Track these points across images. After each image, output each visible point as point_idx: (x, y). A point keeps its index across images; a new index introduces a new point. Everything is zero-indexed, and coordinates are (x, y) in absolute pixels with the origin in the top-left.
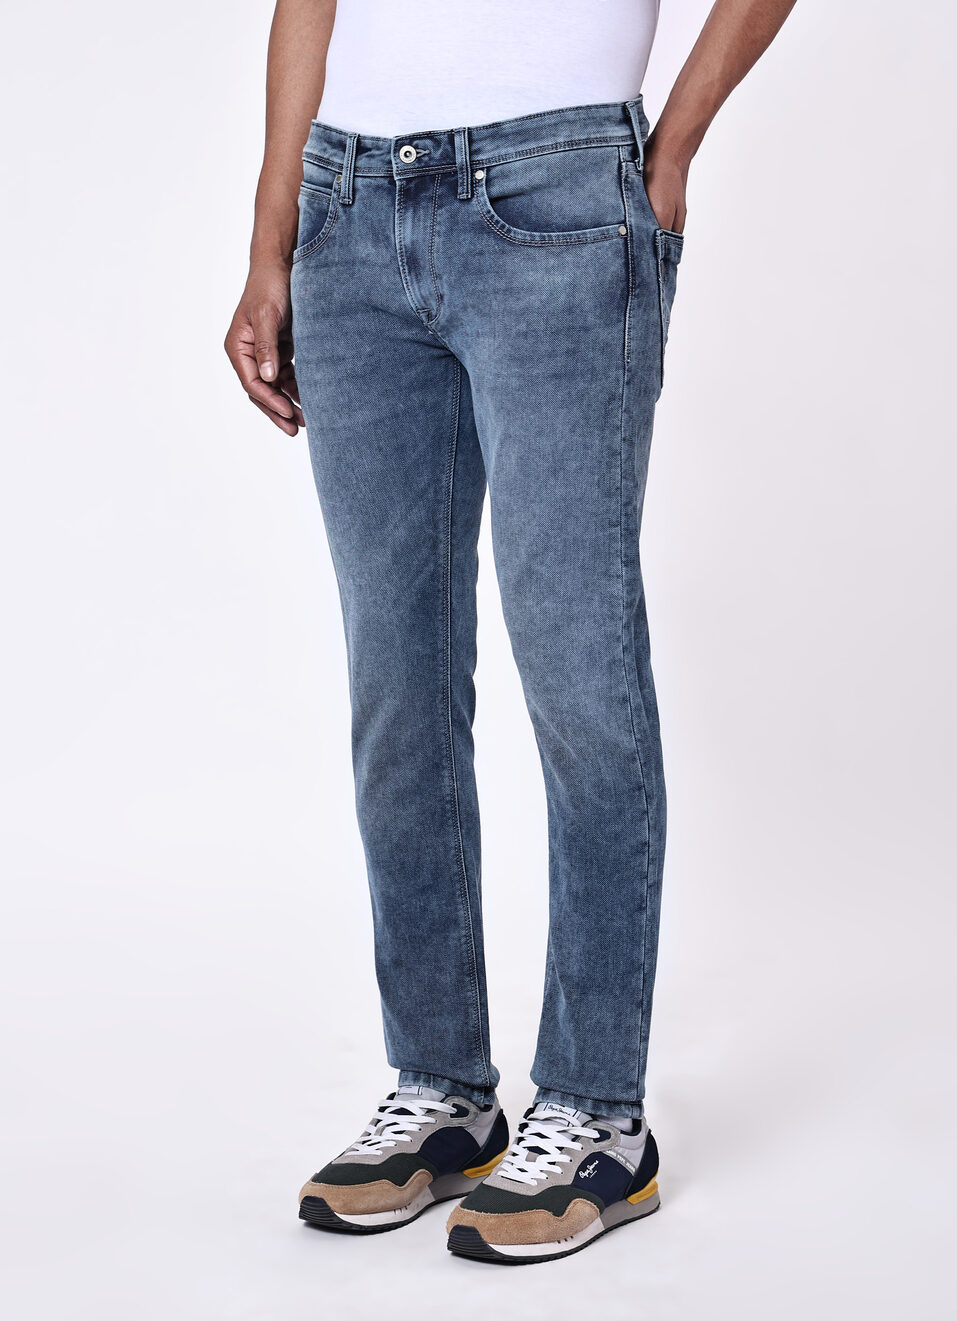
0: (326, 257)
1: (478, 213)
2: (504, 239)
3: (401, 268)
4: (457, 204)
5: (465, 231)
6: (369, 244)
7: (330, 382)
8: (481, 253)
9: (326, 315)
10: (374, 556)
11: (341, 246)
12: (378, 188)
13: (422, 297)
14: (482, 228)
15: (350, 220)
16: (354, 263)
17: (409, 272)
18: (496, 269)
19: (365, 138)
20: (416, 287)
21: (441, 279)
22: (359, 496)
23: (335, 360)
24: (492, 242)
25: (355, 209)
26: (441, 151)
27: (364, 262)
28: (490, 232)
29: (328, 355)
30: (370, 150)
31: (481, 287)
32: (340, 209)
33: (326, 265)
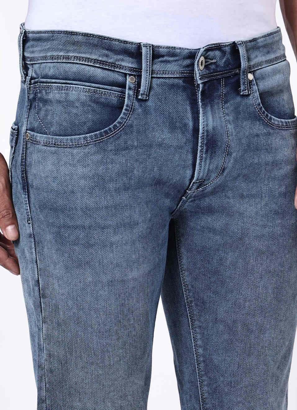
0: (126, 143)
1: (253, 105)
2: (268, 124)
3: (199, 148)
4: (238, 99)
5: (245, 119)
6: (166, 130)
7: (127, 243)
8: (258, 136)
9: (126, 189)
10: (136, 381)
11: (139, 132)
12: (173, 86)
13: (209, 170)
14: (255, 117)
15: (146, 112)
16: (151, 146)
17: (207, 151)
18: (267, 147)
19: (159, 47)
20: (208, 162)
21: (231, 155)
22: (134, 333)
23: (132, 225)
24: (262, 127)
25: (149, 103)
26: (224, 59)
27: (160, 145)
28: (260, 120)
29: (127, 221)
30: (163, 56)
31: (256, 161)
32: (136, 104)
33: (127, 148)
